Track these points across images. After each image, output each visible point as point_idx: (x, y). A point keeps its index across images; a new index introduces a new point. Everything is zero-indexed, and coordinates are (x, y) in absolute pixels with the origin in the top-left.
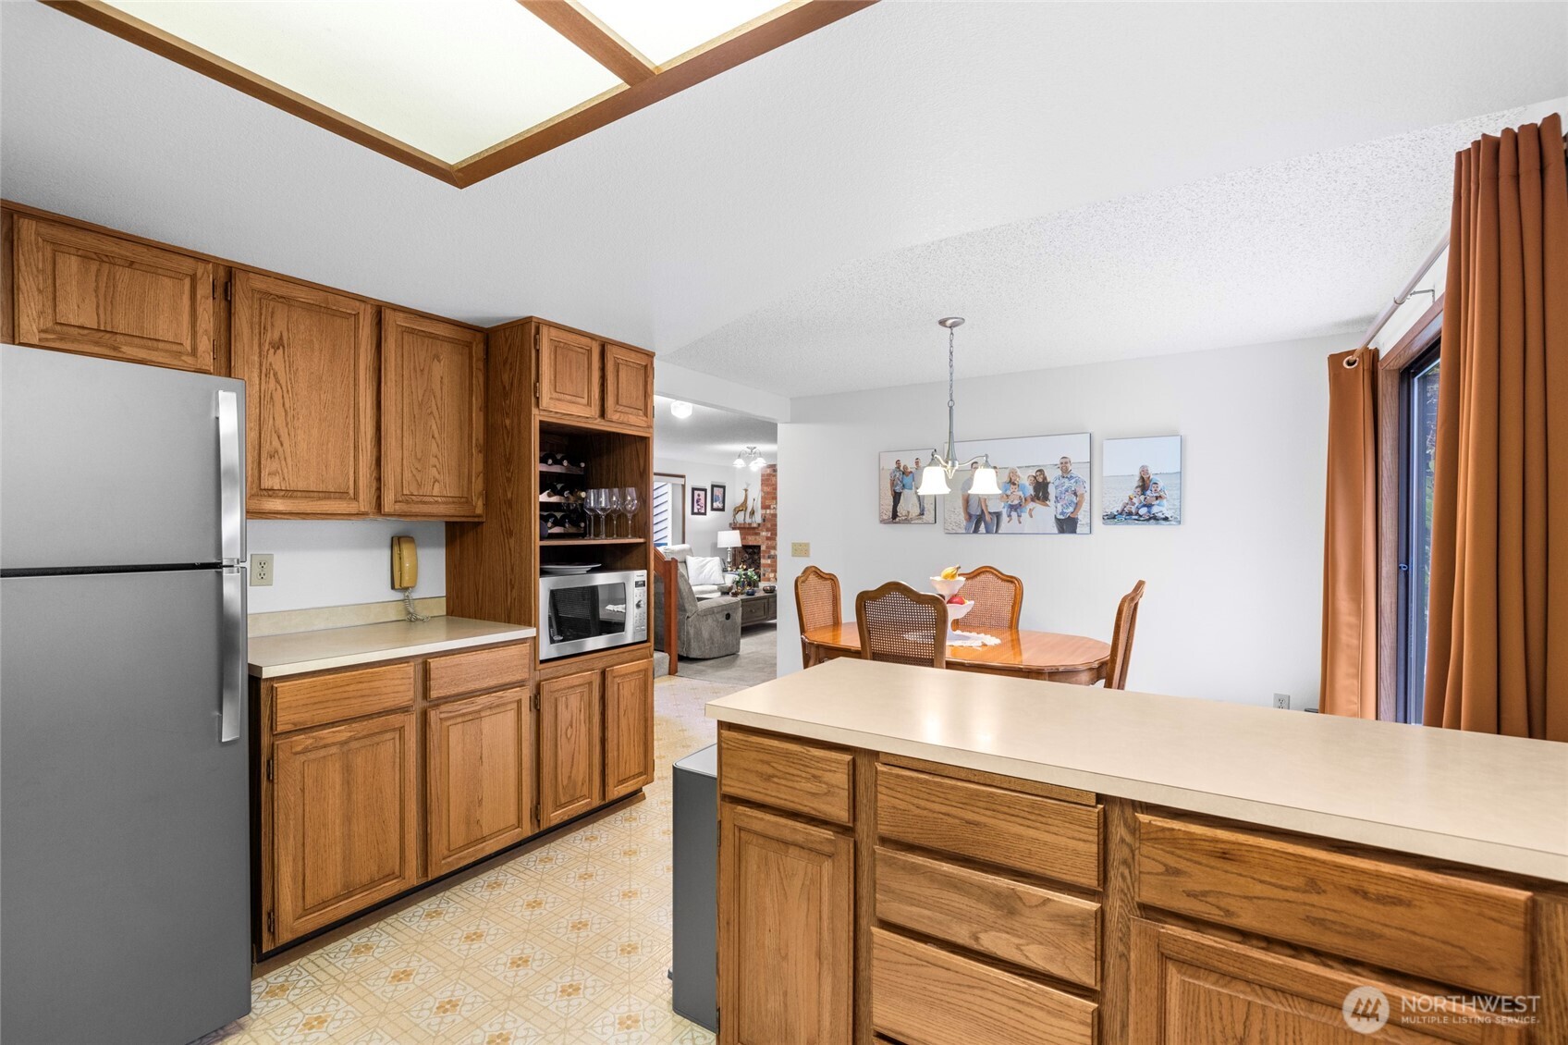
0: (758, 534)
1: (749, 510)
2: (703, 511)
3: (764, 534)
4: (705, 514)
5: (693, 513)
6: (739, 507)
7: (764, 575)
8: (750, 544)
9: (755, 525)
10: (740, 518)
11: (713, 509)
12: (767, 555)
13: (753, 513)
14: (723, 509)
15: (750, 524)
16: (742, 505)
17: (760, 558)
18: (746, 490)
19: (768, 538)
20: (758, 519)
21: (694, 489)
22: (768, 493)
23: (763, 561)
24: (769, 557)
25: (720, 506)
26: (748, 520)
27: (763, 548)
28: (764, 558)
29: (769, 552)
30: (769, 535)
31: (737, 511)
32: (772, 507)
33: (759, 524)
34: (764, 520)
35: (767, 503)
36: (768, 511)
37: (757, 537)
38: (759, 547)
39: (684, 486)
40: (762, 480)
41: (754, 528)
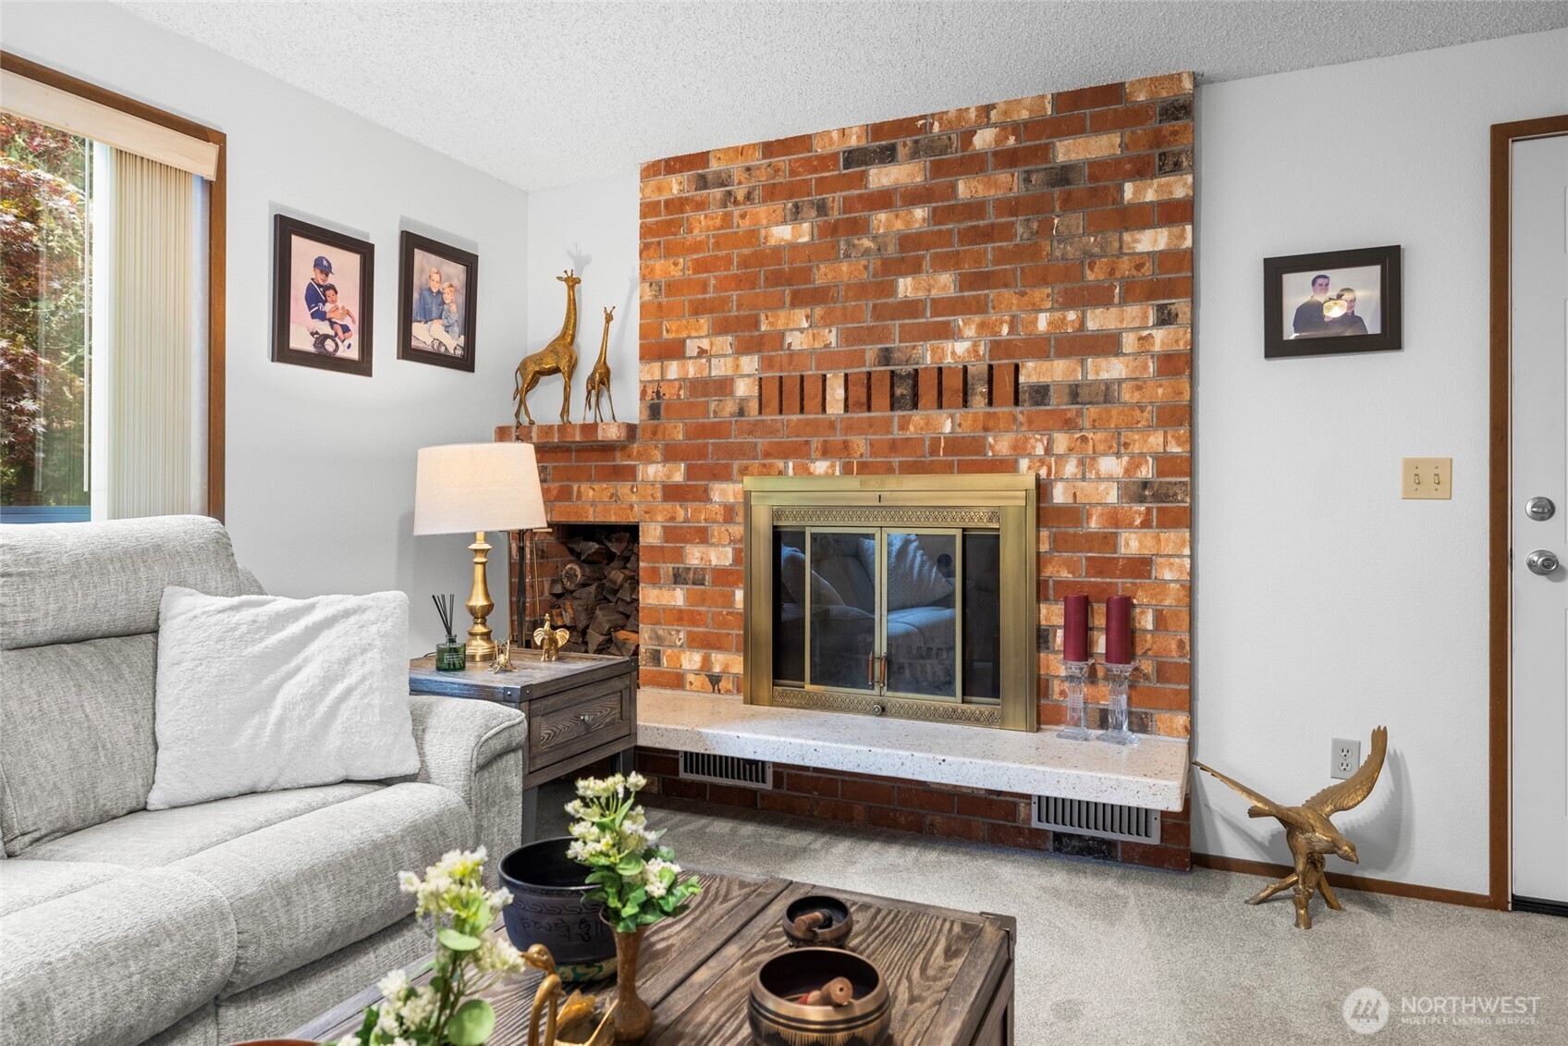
0: (628, 474)
1: (586, 368)
2: (354, 354)
3: (653, 471)
4: (362, 366)
5: (283, 351)
6: (538, 358)
7: (656, 657)
8: (592, 516)
9: (611, 433)
10: (546, 404)
11: (408, 351)
12: (667, 568)
13: (601, 380)
14: (465, 362)
15: (589, 429)
16: (553, 348)
17: (634, 582)
18: (572, 282)
19: (673, 493)
20: (626, 405)
21: (286, 228)
22: (672, 287)
23: (649, 596)
24: (678, 578)
25: (453, 343)
26: (580, 414)
27: (651, 535)
28: (655, 580)
29: (679, 555)
30: (679, 476)
31: (532, 374)
32: (692, 347)
33: (631, 430)
34: (654, 411)
35: (670, 330)
36: (673, 370)
37: (623, 488)
38: (632, 531)
39: (215, 192)
40: (645, 231)
41: (608, 448)
